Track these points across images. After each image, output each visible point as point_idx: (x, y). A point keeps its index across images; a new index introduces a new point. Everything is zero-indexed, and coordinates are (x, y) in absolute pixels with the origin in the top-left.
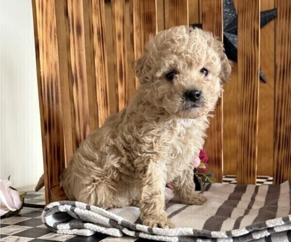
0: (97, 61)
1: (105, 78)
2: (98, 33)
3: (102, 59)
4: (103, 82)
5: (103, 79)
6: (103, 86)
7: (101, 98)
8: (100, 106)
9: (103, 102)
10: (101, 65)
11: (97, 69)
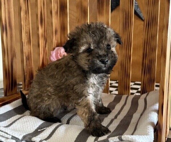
0: (23, 14)
1: (29, 24)
3: (27, 12)
5: (27, 25)
6: (27, 30)
7: (25, 38)
8: (24, 43)
9: (27, 40)
10: (26, 16)
11: (23, 19)
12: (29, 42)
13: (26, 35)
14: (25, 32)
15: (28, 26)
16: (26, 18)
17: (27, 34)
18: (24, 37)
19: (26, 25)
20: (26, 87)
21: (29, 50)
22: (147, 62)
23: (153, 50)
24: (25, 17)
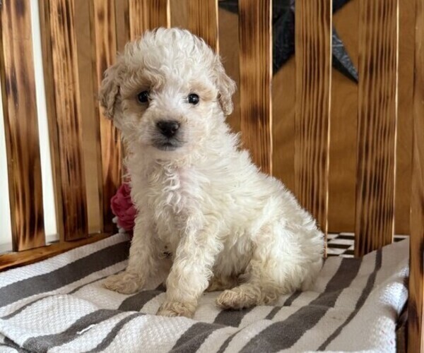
0: (57, 56)
1: (74, 82)
2: (60, 11)
3: (68, 53)
4: (70, 89)
5: (69, 85)
6: (70, 95)
7: (64, 116)
8: (62, 127)
9: (68, 121)
10: (65, 62)
12: (75, 124)
13: (66, 109)
14: (63, 100)
15: (71, 87)
16: (65, 68)
17: (68, 107)
18: (61, 113)
19: (65, 84)
21: (75, 145)
22: (369, 165)
23: (386, 133)
24: (64, 64)
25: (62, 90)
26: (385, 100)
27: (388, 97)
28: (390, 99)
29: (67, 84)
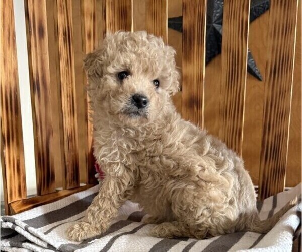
0: (63, 64)
1: (72, 82)
2: (65, 34)
3: (69, 62)
5: (69, 84)
6: (70, 91)
7: (66, 105)
8: (65, 113)
9: (69, 109)
10: (67, 68)
11: (63, 74)
12: (72, 111)
13: (68, 101)
14: (66, 95)
15: (71, 86)
16: (68, 72)
17: (69, 99)
18: (65, 103)
19: (67, 84)
20: (68, 185)
21: (73, 125)
22: (271, 138)
23: (283, 116)
24: (67, 70)
25: (65, 88)
26: (283, 93)
27: (285, 91)
28: (287, 92)
29: (68, 84)
